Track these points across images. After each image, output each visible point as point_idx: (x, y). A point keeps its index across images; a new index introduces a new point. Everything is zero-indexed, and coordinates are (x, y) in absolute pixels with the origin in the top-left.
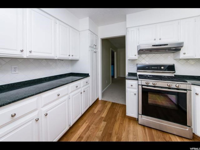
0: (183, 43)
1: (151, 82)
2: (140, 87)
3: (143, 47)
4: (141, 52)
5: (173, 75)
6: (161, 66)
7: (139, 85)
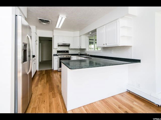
0: (70, 44)
1: (62, 56)
2: (59, 58)
3: (59, 44)
4: (59, 46)
5: (68, 54)
6: (65, 51)
7: (58, 57)
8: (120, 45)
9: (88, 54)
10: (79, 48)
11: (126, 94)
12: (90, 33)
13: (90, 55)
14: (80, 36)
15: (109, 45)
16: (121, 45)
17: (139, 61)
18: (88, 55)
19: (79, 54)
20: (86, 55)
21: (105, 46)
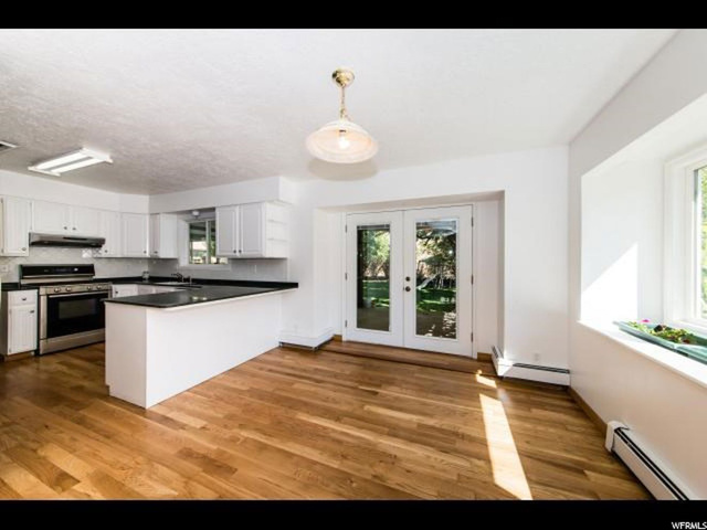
0: (104, 240)
1: (64, 289)
6: (73, 267)
7: (39, 296)
8: (267, 256)
9: (186, 277)
10: (147, 255)
11: (279, 350)
12: (196, 213)
13: (194, 280)
14: (152, 214)
15: (246, 254)
16: (268, 254)
17: (295, 285)
18: (187, 280)
19: (146, 276)
20: (179, 280)
21: (238, 255)
